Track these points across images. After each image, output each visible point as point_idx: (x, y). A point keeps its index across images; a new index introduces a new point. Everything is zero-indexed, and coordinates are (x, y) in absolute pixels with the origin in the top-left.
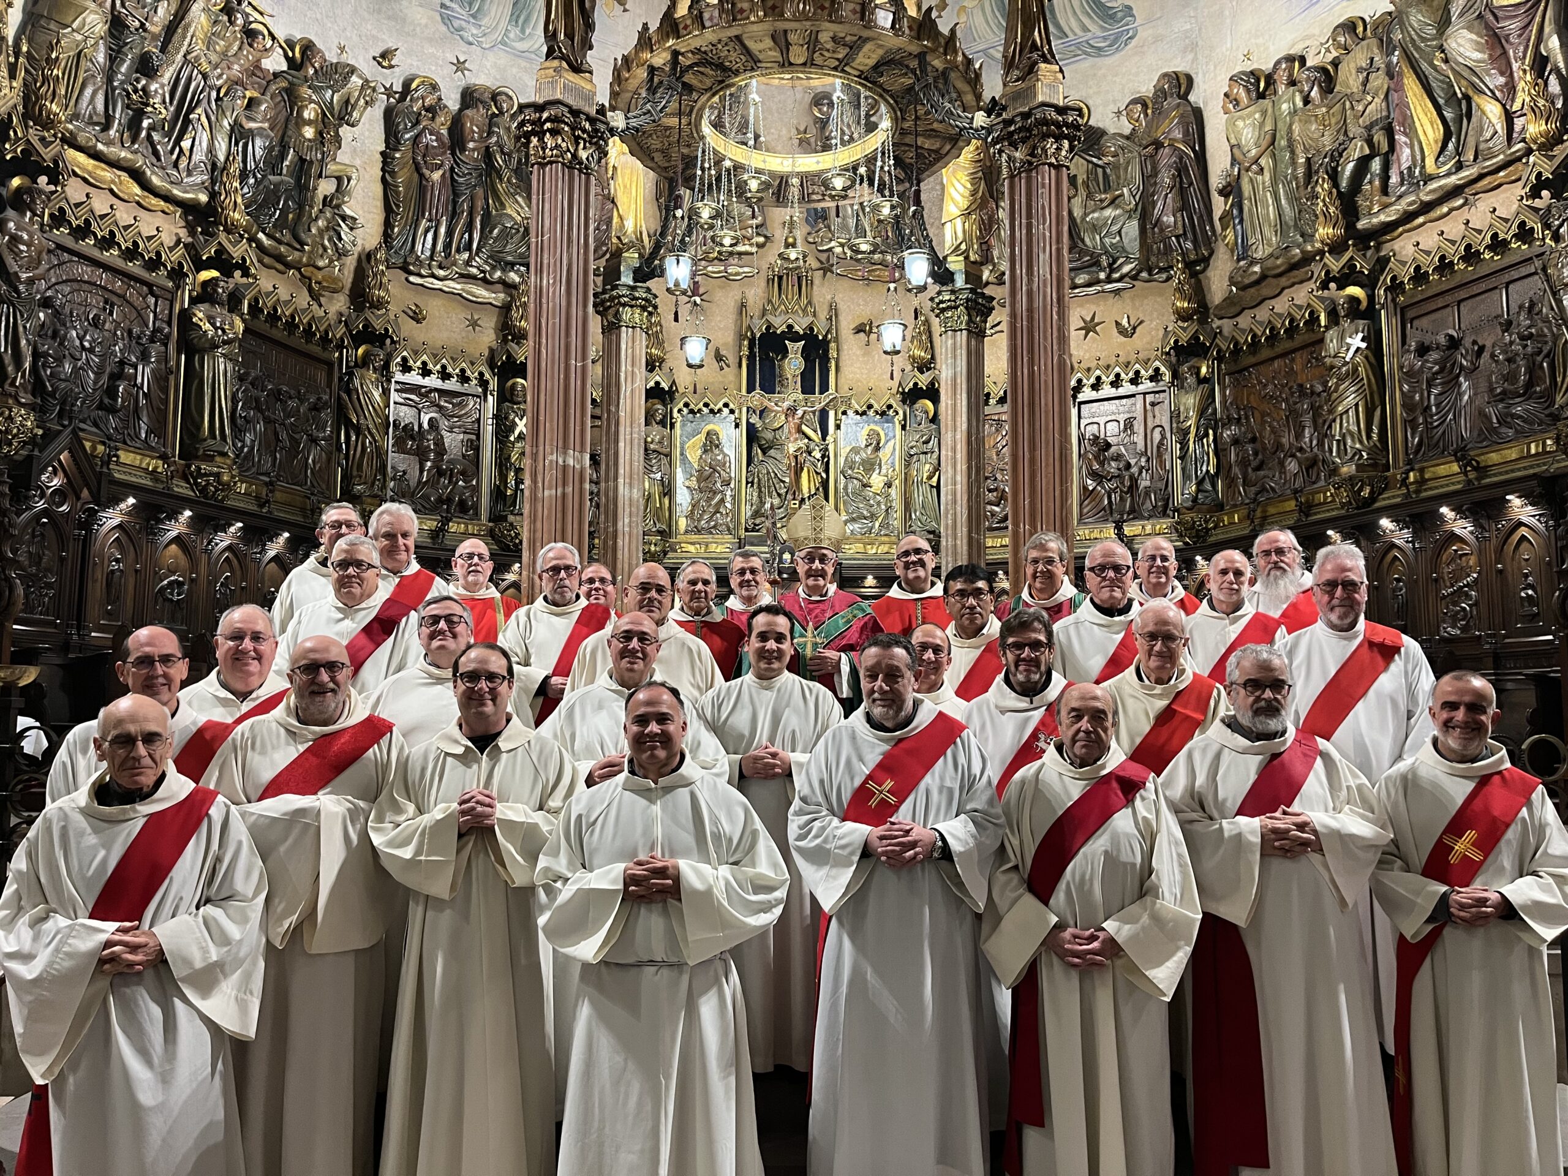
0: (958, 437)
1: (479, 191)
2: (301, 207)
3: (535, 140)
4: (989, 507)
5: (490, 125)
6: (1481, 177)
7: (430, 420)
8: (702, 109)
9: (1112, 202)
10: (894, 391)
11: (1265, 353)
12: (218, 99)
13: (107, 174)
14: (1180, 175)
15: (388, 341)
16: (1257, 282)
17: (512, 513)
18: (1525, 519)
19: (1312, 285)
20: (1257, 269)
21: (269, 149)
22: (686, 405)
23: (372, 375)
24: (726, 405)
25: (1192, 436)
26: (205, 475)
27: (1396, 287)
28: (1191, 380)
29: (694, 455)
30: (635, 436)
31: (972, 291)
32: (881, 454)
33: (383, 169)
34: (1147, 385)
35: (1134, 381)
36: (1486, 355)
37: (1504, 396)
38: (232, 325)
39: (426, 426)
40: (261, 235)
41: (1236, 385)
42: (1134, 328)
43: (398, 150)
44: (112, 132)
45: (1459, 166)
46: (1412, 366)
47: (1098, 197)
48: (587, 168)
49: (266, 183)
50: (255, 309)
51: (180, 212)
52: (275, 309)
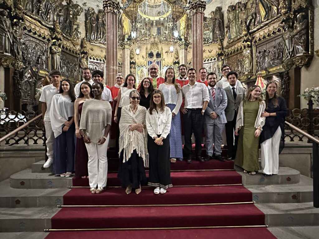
1: (102, 28)
2: (70, 30)
3: (106, 8)
5: (103, 16)
6: (272, 21)
7: (95, 67)
8: (138, 6)
9: (208, 30)
10: (172, 62)
12: (54, 9)
13: (34, 21)
14: (219, 25)
15: (87, 54)
16: (232, 43)
18: (276, 80)
19: (241, 42)
20: (232, 40)
21: (64, 19)
22: (138, 65)
23: (85, 59)
24: (144, 65)
25: (220, 69)
27: (255, 42)
28: (220, 60)
29: (139, 74)
31: (185, 42)
33: (85, 24)
34: (213, 61)
35: (211, 60)
36: (270, 53)
37: (273, 59)
38: (59, 49)
39: (94, 69)
40: (64, 34)
41: (228, 60)
42: (211, 51)
43: (87, 20)
44: (34, 13)
45: (268, 20)
46: (258, 55)
47: (206, 29)
48: (116, 14)
49: (64, 25)
50: (63, 47)
51: (48, 29)
52: (67, 47)
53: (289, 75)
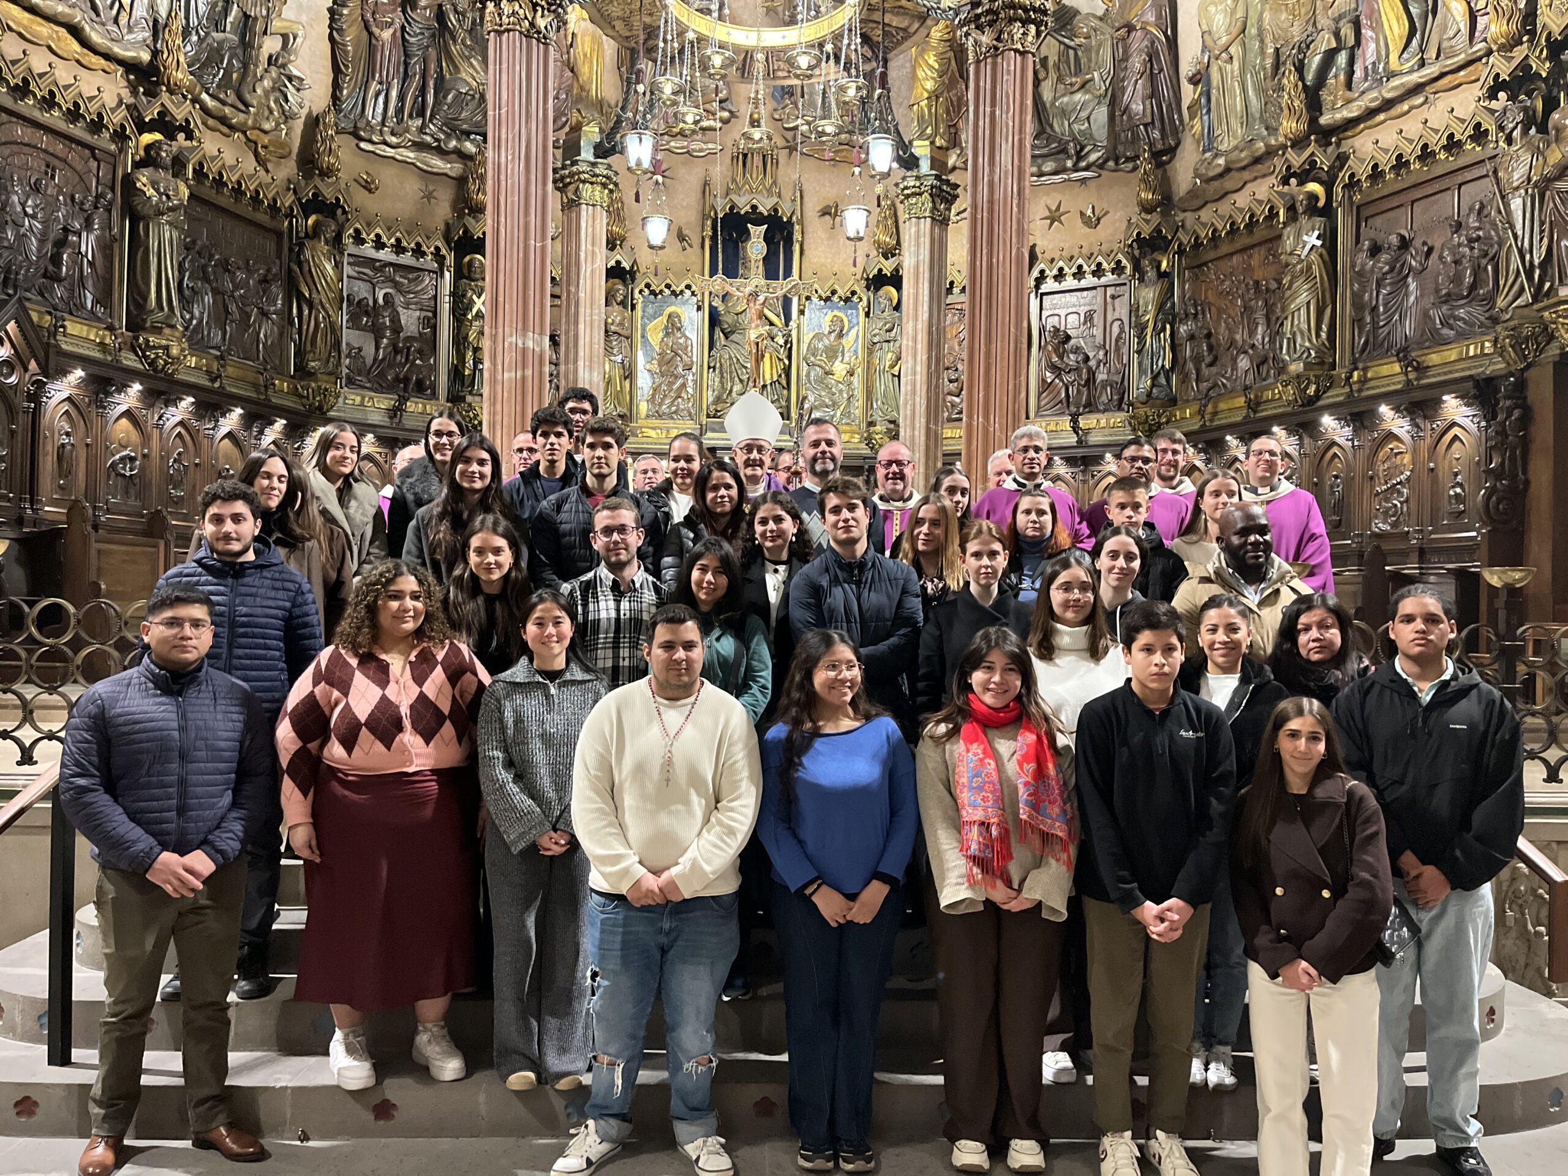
0: (919, 326)
1: (432, 53)
2: (245, 66)
3: (491, 6)
4: (949, 398)
6: (1442, 75)
7: (386, 295)
9: (1083, 86)
10: (859, 276)
11: (1224, 249)
13: (43, 28)
14: (1150, 60)
15: (339, 211)
16: (1221, 175)
17: (471, 393)
18: (1459, 420)
19: (1272, 180)
20: (1221, 161)
21: (213, 5)
22: (648, 286)
23: (323, 247)
24: (688, 287)
25: (1149, 330)
26: (154, 347)
27: (1353, 184)
28: (1151, 274)
29: (655, 337)
30: (595, 317)
31: (937, 177)
32: (844, 341)
33: (330, 26)
34: (1110, 277)
35: (1096, 273)
36: (1434, 256)
37: (1448, 298)
38: (176, 190)
39: (381, 301)
40: (204, 96)
41: (1195, 279)
42: (1099, 220)
43: (345, 5)
45: (1422, 64)
46: (1363, 265)
47: (1069, 80)
48: (545, 38)
49: (210, 40)
50: (200, 174)
51: (121, 70)
52: (221, 175)
53: (1525, 398)
